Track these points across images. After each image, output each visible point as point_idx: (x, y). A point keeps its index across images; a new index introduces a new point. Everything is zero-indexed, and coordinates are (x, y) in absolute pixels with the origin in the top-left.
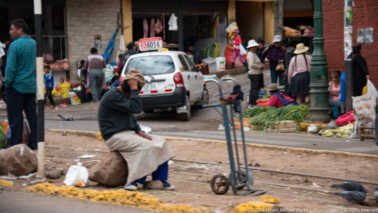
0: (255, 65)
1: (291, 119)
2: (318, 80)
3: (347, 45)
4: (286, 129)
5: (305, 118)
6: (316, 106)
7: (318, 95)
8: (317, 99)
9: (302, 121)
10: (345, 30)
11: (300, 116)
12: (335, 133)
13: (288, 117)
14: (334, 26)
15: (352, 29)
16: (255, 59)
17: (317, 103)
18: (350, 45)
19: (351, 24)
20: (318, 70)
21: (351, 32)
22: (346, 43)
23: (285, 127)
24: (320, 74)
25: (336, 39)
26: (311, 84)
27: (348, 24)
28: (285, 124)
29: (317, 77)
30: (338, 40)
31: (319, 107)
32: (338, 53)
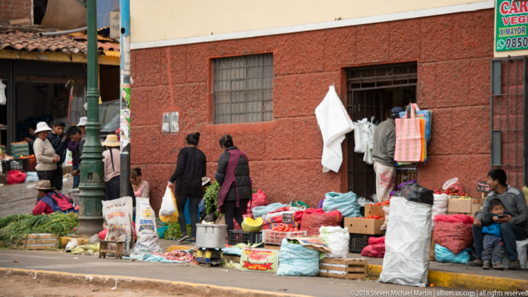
0: (43, 157)
1: (47, 232)
2: (88, 179)
3: (123, 134)
4: (38, 246)
5: (71, 230)
6: (85, 214)
7: (87, 199)
8: (86, 204)
9: (66, 234)
10: (121, 113)
11: (63, 229)
12: (86, 249)
13: (44, 228)
14: (139, 108)
15: (129, 113)
16: (44, 149)
17: (86, 209)
18: (126, 133)
19: (128, 107)
20: (88, 166)
21: (128, 117)
22: (122, 131)
23: (36, 243)
24: (90, 171)
25: (141, 125)
26: (80, 184)
27: (124, 106)
28: (38, 238)
29: (87, 175)
30: (142, 127)
31: (88, 216)
32: (143, 144)
